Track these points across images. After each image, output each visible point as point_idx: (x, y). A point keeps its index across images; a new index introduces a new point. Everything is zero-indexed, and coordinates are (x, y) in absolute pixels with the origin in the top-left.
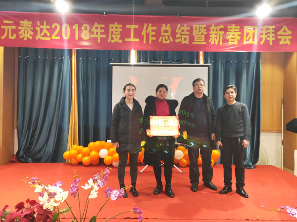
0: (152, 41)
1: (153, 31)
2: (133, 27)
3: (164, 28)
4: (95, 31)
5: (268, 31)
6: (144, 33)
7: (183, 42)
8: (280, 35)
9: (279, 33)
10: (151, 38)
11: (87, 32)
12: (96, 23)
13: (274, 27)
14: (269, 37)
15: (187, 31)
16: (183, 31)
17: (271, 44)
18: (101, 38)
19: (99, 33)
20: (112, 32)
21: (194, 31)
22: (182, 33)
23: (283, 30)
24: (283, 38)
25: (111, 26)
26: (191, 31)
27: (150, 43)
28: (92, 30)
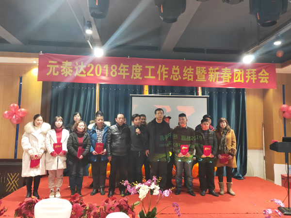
0: (165, 78)
1: (166, 71)
2: (150, 67)
3: (174, 69)
4: (121, 70)
5: (252, 73)
6: (159, 72)
7: (189, 80)
8: (260, 76)
9: (259, 74)
10: (164, 76)
11: (114, 70)
12: (122, 64)
13: (255, 70)
14: (252, 77)
15: (192, 71)
16: (189, 71)
17: (254, 82)
18: (126, 76)
19: (124, 72)
20: (135, 71)
21: (197, 71)
22: (188, 73)
23: (262, 72)
24: (263, 78)
25: (133, 66)
26: (195, 71)
27: (164, 79)
28: (119, 69)
